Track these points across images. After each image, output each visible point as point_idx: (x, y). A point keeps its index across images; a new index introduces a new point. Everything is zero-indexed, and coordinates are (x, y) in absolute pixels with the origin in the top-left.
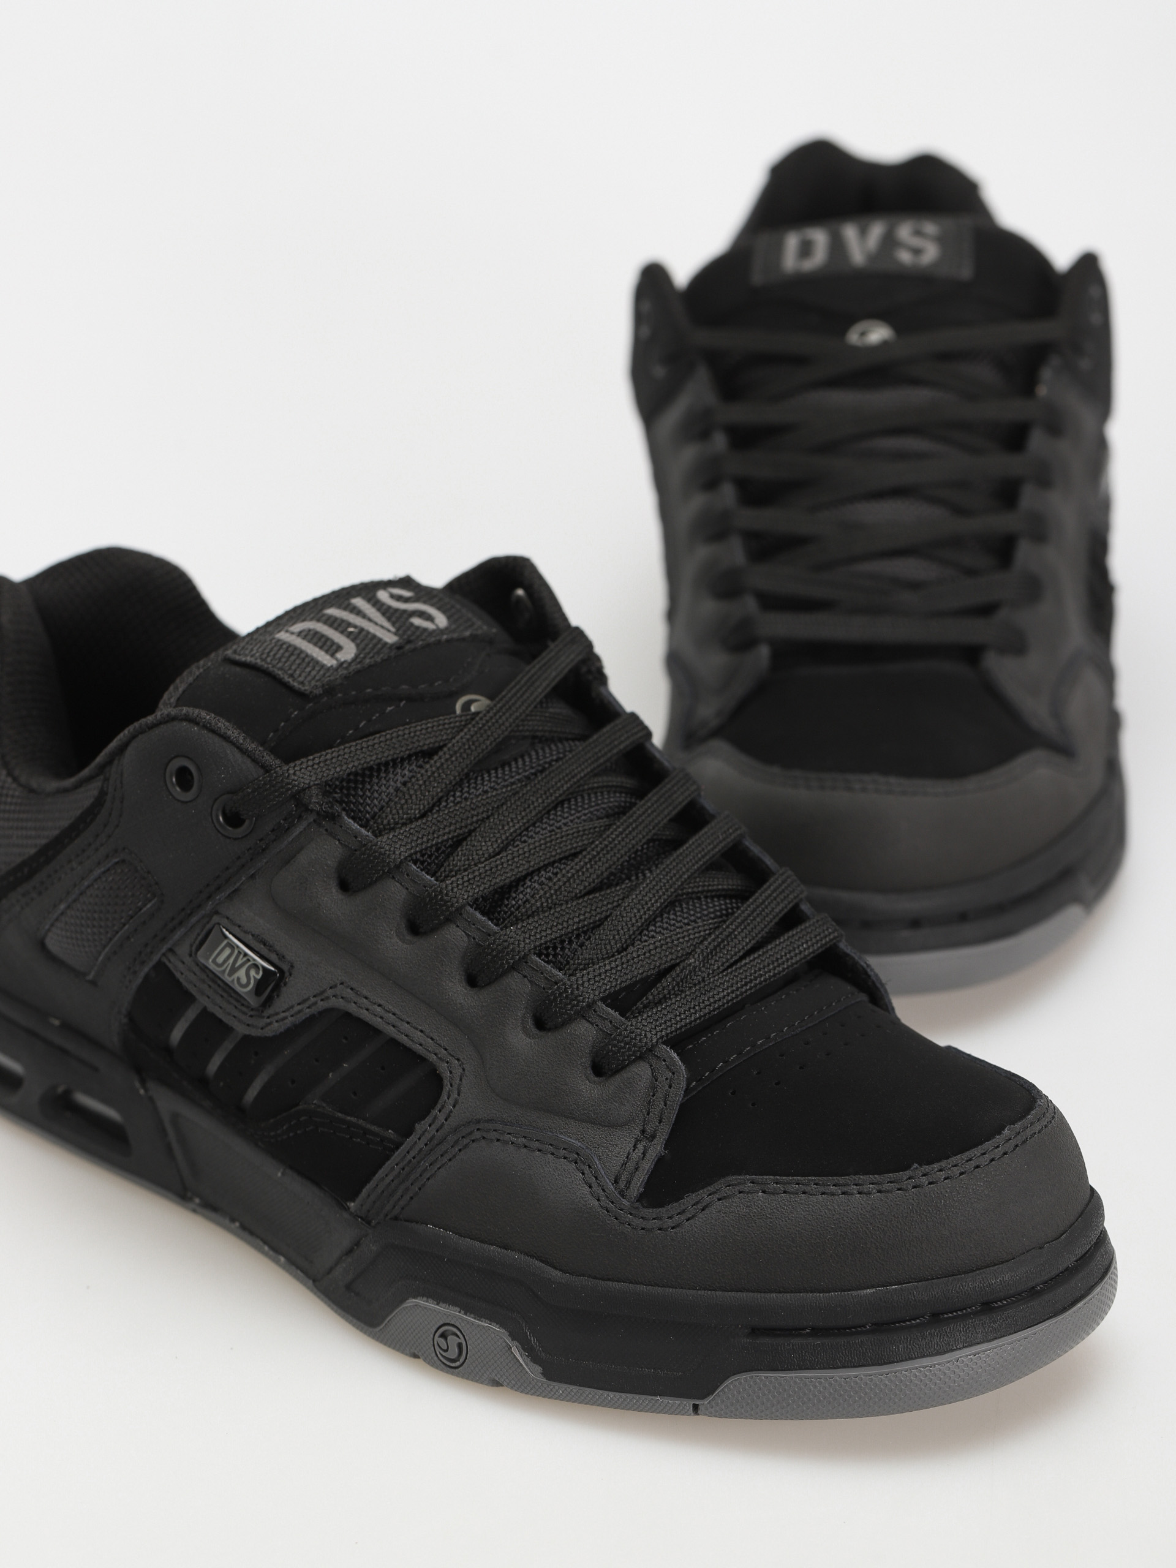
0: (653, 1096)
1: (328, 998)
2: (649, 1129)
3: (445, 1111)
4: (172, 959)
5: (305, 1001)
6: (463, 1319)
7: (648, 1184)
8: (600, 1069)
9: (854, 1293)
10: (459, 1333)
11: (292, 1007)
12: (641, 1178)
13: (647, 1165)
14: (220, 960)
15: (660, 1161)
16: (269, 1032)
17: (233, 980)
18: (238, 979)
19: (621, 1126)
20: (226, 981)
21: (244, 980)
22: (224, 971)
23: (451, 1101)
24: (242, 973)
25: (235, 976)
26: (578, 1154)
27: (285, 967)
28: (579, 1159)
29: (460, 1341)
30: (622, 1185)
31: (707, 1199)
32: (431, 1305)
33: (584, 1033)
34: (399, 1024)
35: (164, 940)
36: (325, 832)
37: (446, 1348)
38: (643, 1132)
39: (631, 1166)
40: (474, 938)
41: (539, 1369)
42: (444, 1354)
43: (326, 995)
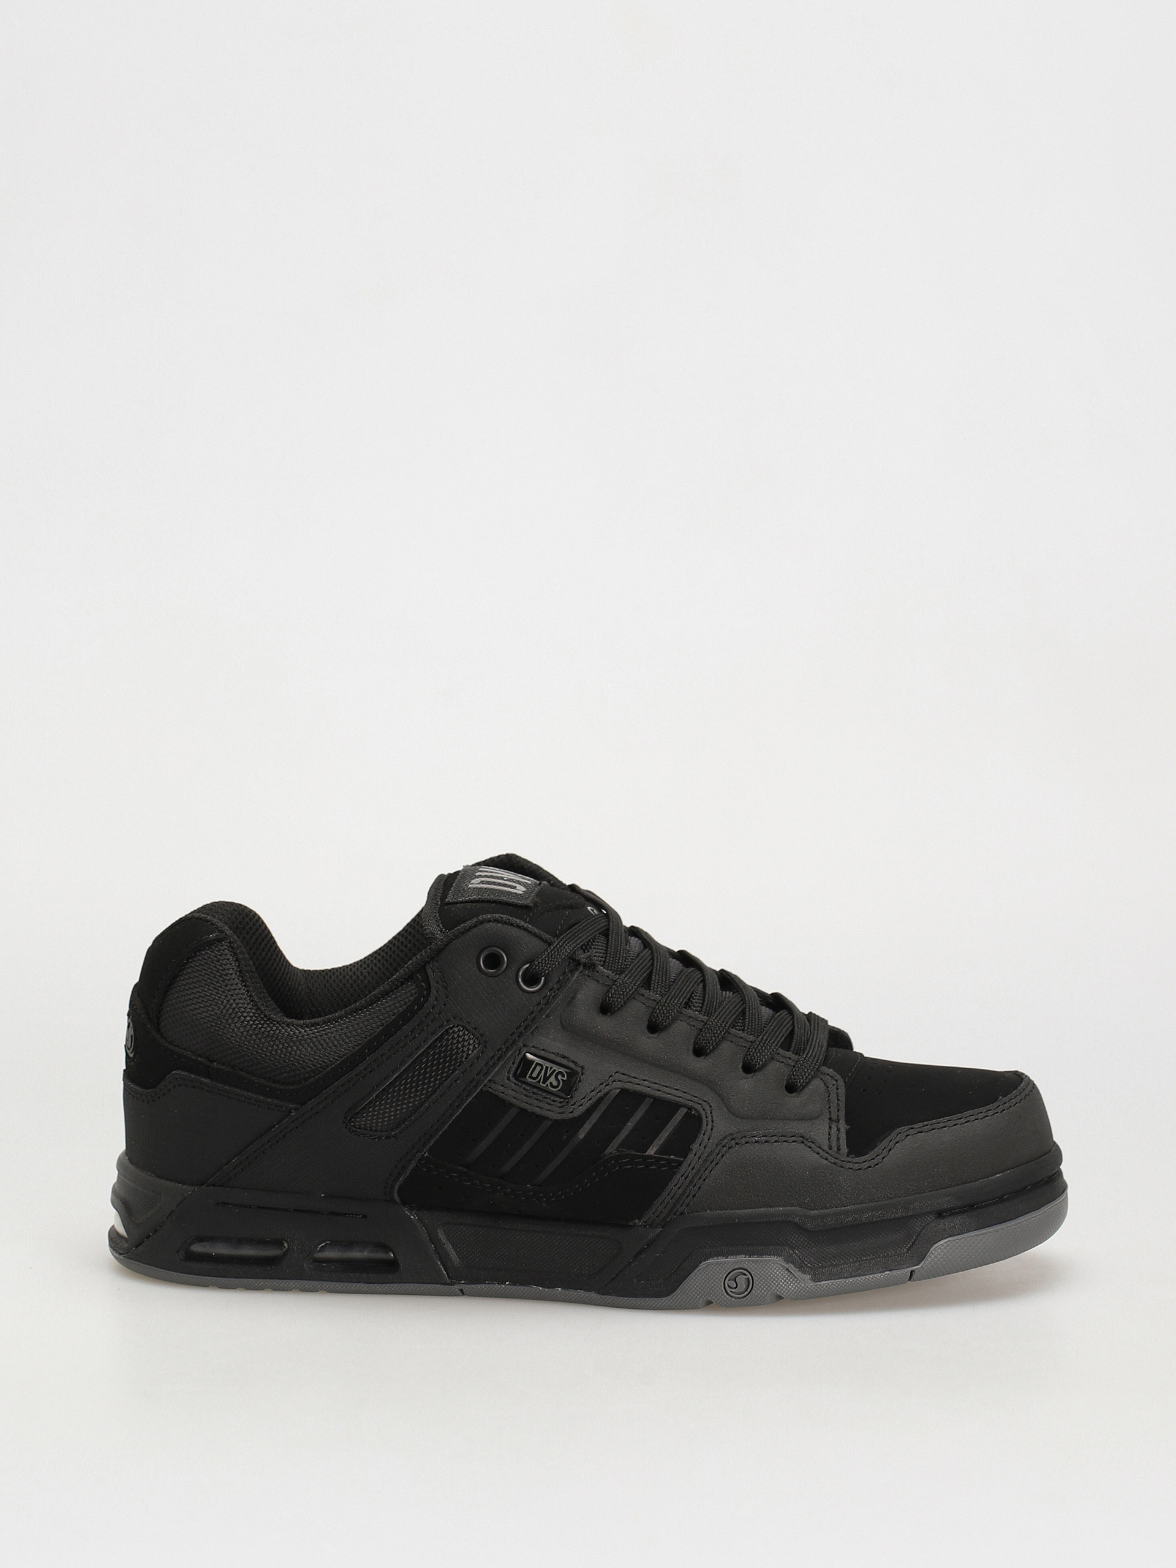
0: (829, 1097)
1: (609, 1084)
2: (834, 1117)
3: (707, 1134)
4: (493, 1085)
5: (594, 1089)
6: (749, 1261)
7: (848, 1144)
8: (791, 1090)
9: (993, 1177)
10: (745, 1272)
11: (587, 1094)
12: (843, 1143)
13: (843, 1136)
14: (534, 1075)
16: (577, 1114)
17: (547, 1085)
18: (551, 1083)
19: (818, 1117)
20: (542, 1088)
21: (555, 1083)
22: (539, 1081)
23: (709, 1127)
24: (552, 1079)
25: (548, 1082)
26: (802, 1137)
27: (579, 1070)
28: (803, 1139)
29: (747, 1277)
30: (835, 1148)
31: (890, 1145)
32: (722, 1259)
33: (778, 1068)
34: (662, 1088)
35: (487, 1074)
36: (588, 978)
37: (735, 1286)
38: (830, 1119)
39: (834, 1137)
41: (808, 1277)
42: (734, 1290)
43: (608, 1082)
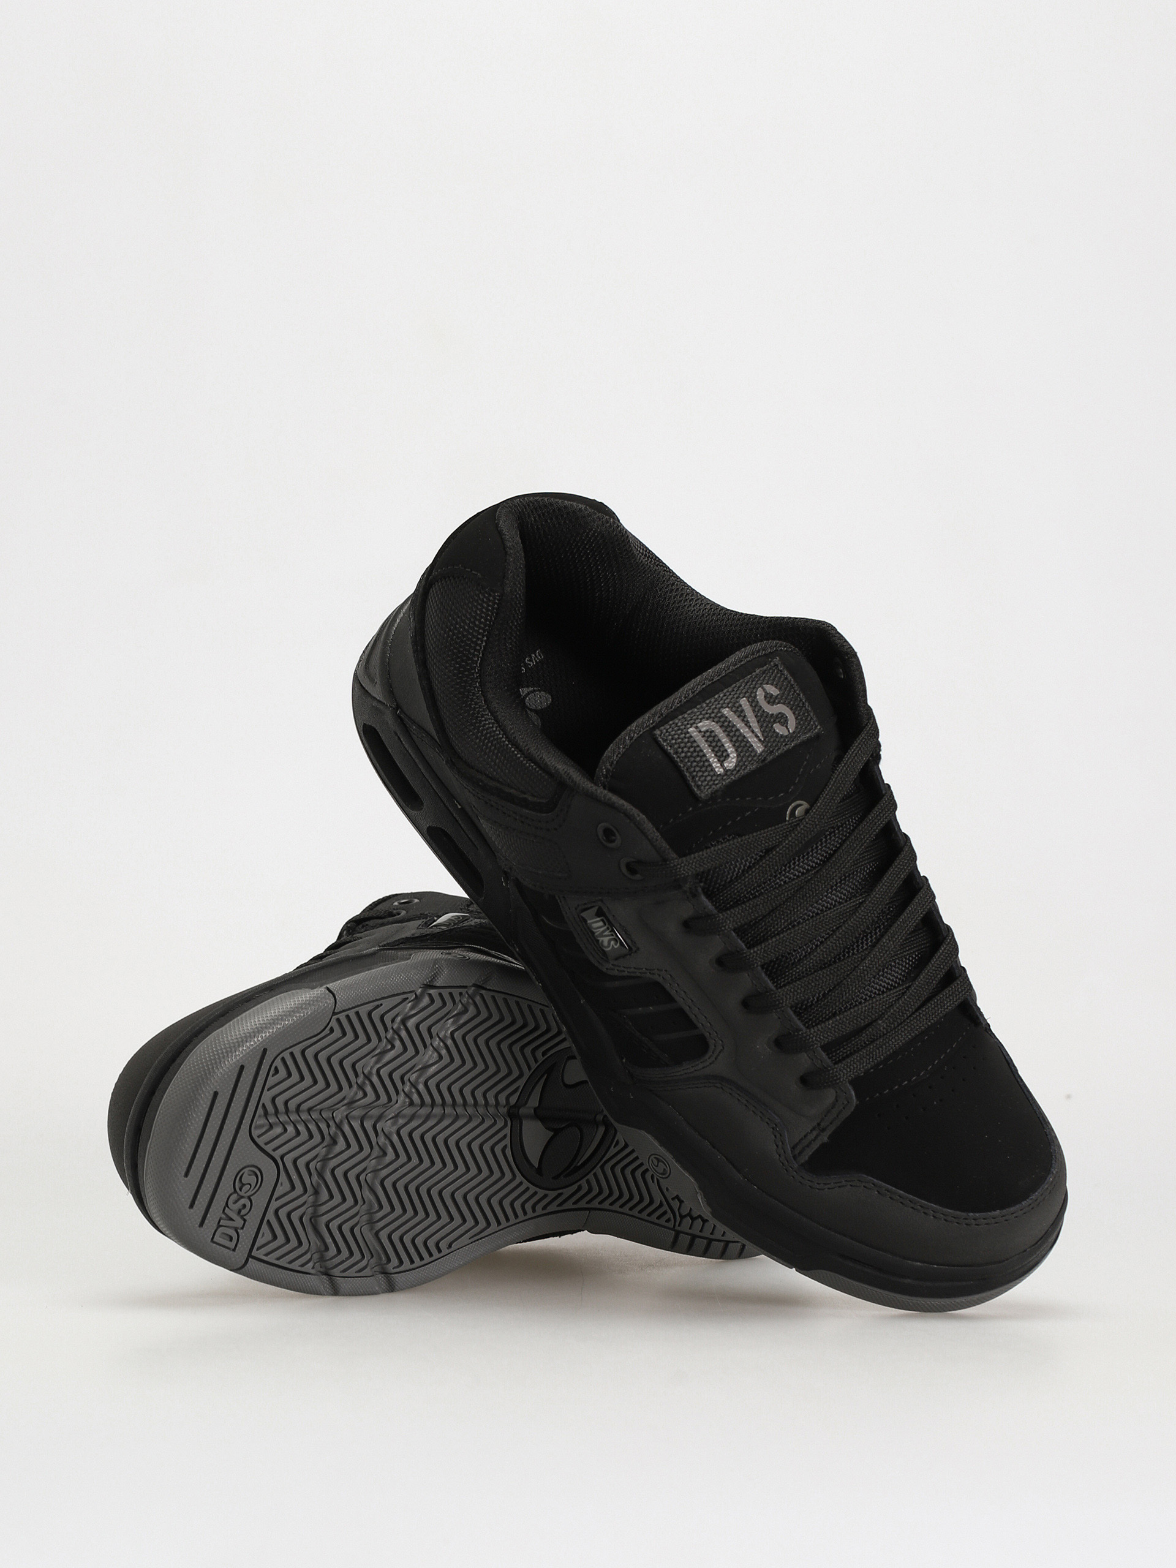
0: (832, 1108)
1: (654, 974)
2: (823, 1126)
5: (640, 969)
6: (672, 1160)
7: (811, 1157)
8: (804, 1080)
10: (668, 1166)
11: (630, 968)
12: (809, 1152)
13: (815, 1146)
14: (595, 924)
15: (823, 1145)
16: (611, 972)
17: (599, 939)
18: (603, 941)
19: (807, 1117)
20: (595, 937)
21: (606, 942)
22: (596, 930)
23: (710, 1060)
24: (606, 938)
25: (601, 938)
26: (776, 1125)
27: (634, 949)
28: (776, 1128)
29: (667, 1170)
30: (797, 1152)
31: (844, 1183)
32: (656, 1143)
33: (804, 1061)
36: (688, 900)
37: (656, 1165)
38: (818, 1124)
39: (805, 1142)
40: (756, 986)
41: (710, 1210)
42: (654, 1166)
43: (654, 972)
